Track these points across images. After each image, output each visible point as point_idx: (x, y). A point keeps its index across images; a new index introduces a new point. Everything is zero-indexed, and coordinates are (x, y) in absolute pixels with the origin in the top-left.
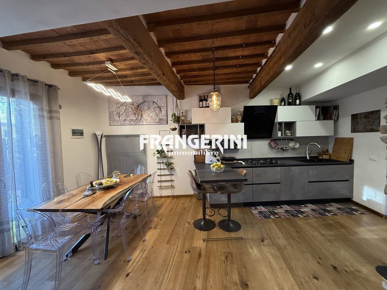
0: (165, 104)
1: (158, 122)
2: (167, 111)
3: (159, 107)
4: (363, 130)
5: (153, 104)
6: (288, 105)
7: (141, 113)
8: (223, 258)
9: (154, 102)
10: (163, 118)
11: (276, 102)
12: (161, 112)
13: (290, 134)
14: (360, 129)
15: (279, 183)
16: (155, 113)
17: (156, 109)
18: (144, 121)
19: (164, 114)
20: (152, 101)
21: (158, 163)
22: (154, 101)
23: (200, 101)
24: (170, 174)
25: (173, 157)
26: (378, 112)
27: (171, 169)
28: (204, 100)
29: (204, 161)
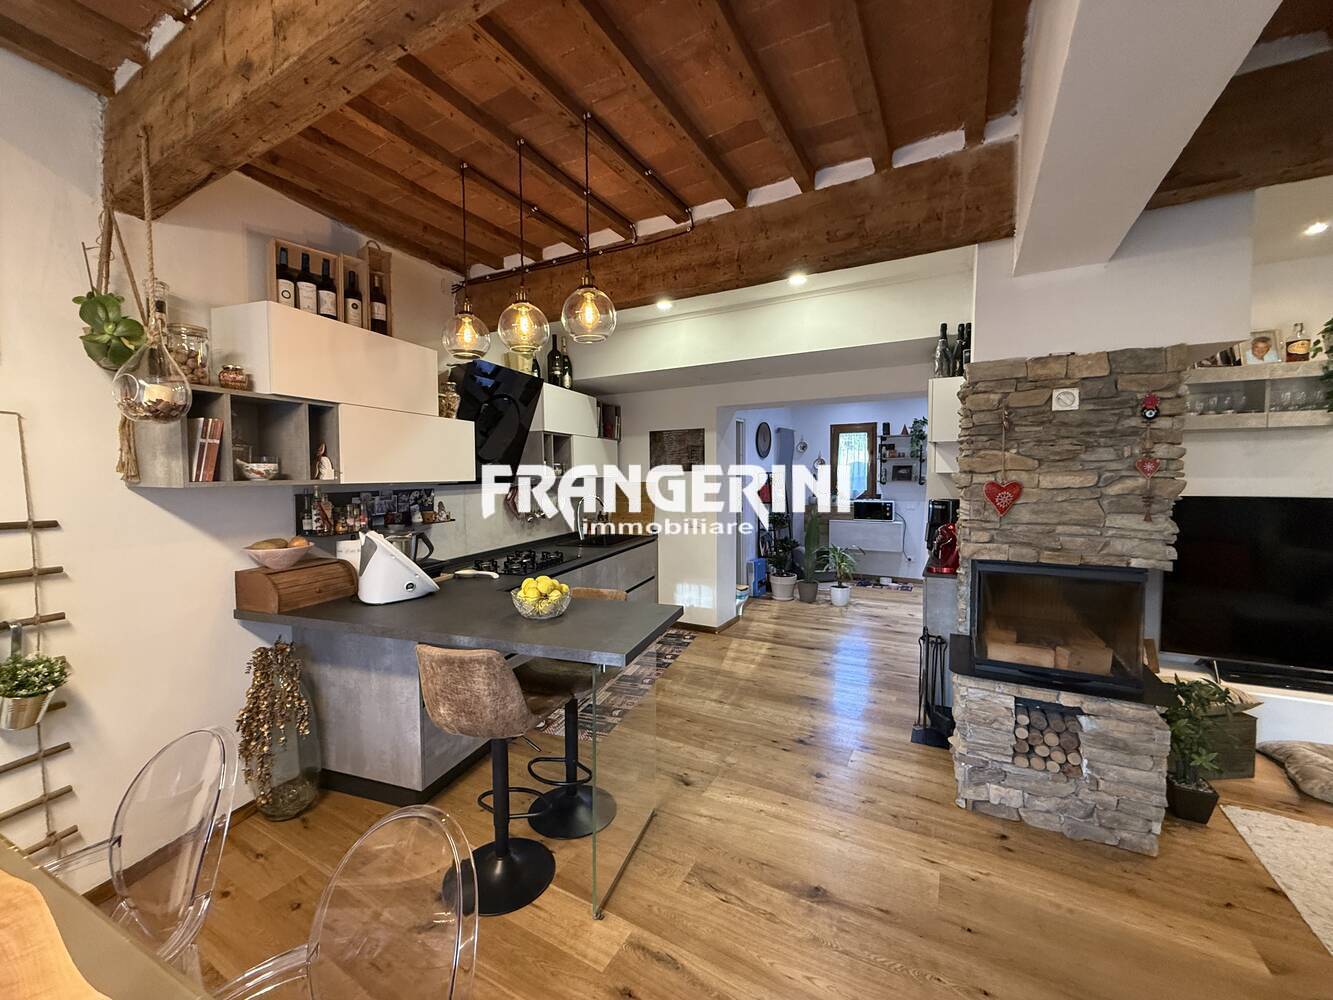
6: (554, 384)
8: (712, 896)
11: (528, 369)
23: (279, 276)
24: (33, 751)
25: (61, 616)
26: (700, 433)
27: (53, 708)
28: (305, 277)
29: (329, 599)
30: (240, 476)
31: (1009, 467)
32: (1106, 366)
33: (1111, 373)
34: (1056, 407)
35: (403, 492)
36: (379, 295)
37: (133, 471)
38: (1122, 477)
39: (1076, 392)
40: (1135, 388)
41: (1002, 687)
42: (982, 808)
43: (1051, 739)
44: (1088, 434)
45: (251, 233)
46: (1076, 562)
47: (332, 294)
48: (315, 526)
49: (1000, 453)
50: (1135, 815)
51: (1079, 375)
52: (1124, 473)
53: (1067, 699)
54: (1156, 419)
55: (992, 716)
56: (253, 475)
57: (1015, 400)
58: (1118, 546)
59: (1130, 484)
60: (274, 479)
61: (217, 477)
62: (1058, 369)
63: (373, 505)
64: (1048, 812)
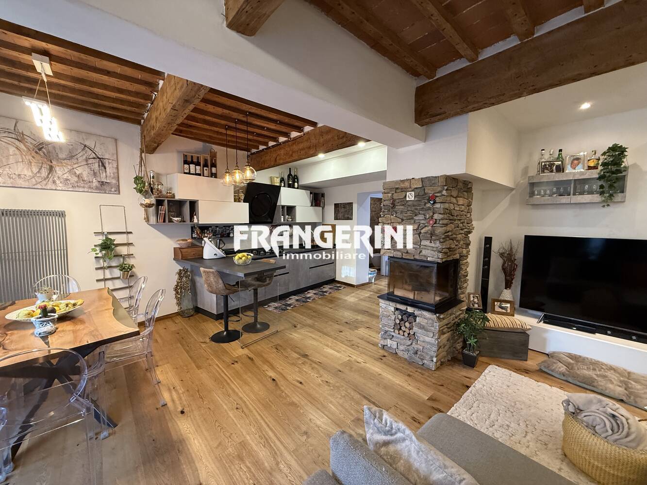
0: (113, 154)
1: (97, 188)
2: (117, 168)
3: (98, 158)
4: (343, 218)
5: (83, 149)
6: (288, 187)
7: (49, 163)
8: (275, 350)
9: (85, 146)
10: (108, 181)
11: (277, 182)
12: (105, 168)
13: (291, 220)
14: (340, 217)
15: (288, 273)
16: (89, 170)
17: (90, 161)
18: (58, 182)
19: (112, 174)
20: (81, 143)
21: (97, 269)
22: (87, 143)
23: (184, 163)
24: (127, 285)
25: (132, 255)
26: (351, 204)
27: (130, 276)
28: (192, 162)
29: (197, 257)
30: (170, 221)
31: (392, 221)
32: (421, 183)
33: (423, 186)
34: (408, 199)
35: (227, 226)
36: (214, 165)
37: (147, 219)
38: (426, 226)
39: (413, 193)
40: (430, 191)
41: (391, 304)
42: (385, 347)
43: (407, 324)
44: (416, 209)
45: (179, 152)
46: (412, 258)
47: (199, 167)
48: (196, 236)
49: (389, 216)
50: (427, 354)
51: (413, 187)
52: (426, 225)
53: (410, 310)
54: (435, 204)
55: (388, 314)
56: (174, 221)
57: (396, 196)
58: (424, 252)
59: (427, 229)
60: (181, 222)
61: (164, 221)
62: (407, 184)
63: (216, 231)
64: (403, 350)
